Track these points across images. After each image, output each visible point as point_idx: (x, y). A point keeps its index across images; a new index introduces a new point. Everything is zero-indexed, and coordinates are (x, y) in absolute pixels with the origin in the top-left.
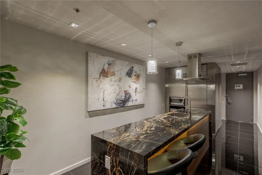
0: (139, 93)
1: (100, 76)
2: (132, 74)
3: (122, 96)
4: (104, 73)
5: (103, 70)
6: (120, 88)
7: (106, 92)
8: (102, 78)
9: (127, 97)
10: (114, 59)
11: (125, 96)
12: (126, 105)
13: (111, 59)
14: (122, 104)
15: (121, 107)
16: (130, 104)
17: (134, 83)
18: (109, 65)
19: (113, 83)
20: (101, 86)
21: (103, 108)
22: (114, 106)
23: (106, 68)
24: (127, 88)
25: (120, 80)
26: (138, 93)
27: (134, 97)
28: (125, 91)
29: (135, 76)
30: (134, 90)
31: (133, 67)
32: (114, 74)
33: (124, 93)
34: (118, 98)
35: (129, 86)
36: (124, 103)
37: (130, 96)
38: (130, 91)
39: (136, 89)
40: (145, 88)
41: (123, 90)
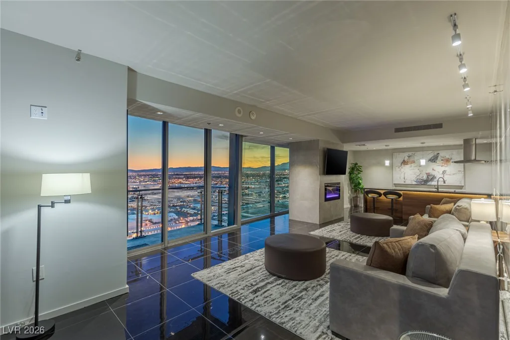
0: (450, 175)
1: (401, 165)
2: (437, 159)
3: (423, 177)
4: (404, 163)
5: (404, 160)
6: (421, 171)
7: (406, 174)
8: (403, 165)
9: (430, 177)
10: (413, 153)
11: (428, 177)
12: (428, 184)
13: (410, 153)
14: (423, 183)
15: (422, 185)
16: (434, 183)
17: (440, 167)
18: (409, 157)
19: (412, 168)
20: (402, 170)
21: (403, 183)
22: (415, 183)
23: (406, 159)
24: (430, 171)
26: (447, 175)
27: (440, 177)
28: (426, 173)
29: (442, 160)
30: (441, 172)
31: (438, 154)
33: (426, 175)
34: (418, 177)
35: (433, 170)
36: (425, 182)
37: (434, 178)
38: (433, 173)
39: (444, 172)
40: (463, 170)
41: (424, 172)
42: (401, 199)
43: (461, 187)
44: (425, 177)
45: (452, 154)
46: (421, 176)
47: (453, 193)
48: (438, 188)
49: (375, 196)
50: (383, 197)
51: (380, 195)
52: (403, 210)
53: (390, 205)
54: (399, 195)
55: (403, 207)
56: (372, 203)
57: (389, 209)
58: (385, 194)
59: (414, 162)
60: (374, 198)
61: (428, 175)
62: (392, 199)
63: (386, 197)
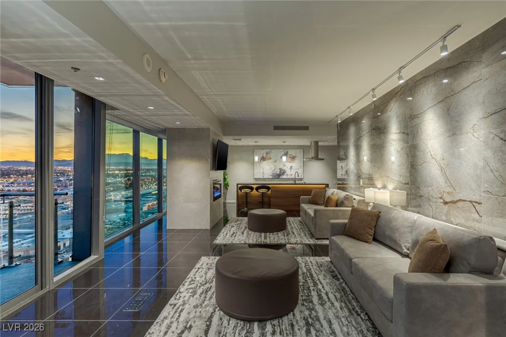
0: (295, 169)
4: (263, 159)
5: (263, 157)
6: (276, 167)
7: (264, 169)
8: (262, 161)
9: (282, 172)
10: (270, 150)
11: (280, 172)
12: (280, 177)
13: (268, 150)
15: (276, 178)
16: (284, 177)
17: (289, 163)
18: (267, 153)
19: (269, 164)
20: (261, 166)
21: (262, 177)
22: (271, 177)
23: (264, 156)
24: (282, 166)
25: (275, 161)
26: (293, 170)
27: (288, 172)
28: (280, 168)
29: (290, 157)
30: (289, 168)
31: (287, 152)
32: (270, 158)
33: (279, 170)
34: (273, 172)
35: (284, 165)
36: (278, 176)
37: (284, 172)
38: (284, 168)
39: (291, 167)
40: (302, 166)
41: (278, 168)
42: (270, 192)
43: (301, 179)
44: (278, 172)
45: (296, 153)
46: (276, 170)
47: (302, 184)
48: (295, 181)
49: (248, 190)
50: (254, 191)
51: (252, 189)
52: (272, 202)
53: (261, 198)
54: (268, 188)
55: (271, 199)
56: (245, 198)
57: (259, 202)
58: (257, 189)
59: (271, 159)
60: (246, 193)
61: (281, 170)
62: (263, 193)
63: (258, 192)
